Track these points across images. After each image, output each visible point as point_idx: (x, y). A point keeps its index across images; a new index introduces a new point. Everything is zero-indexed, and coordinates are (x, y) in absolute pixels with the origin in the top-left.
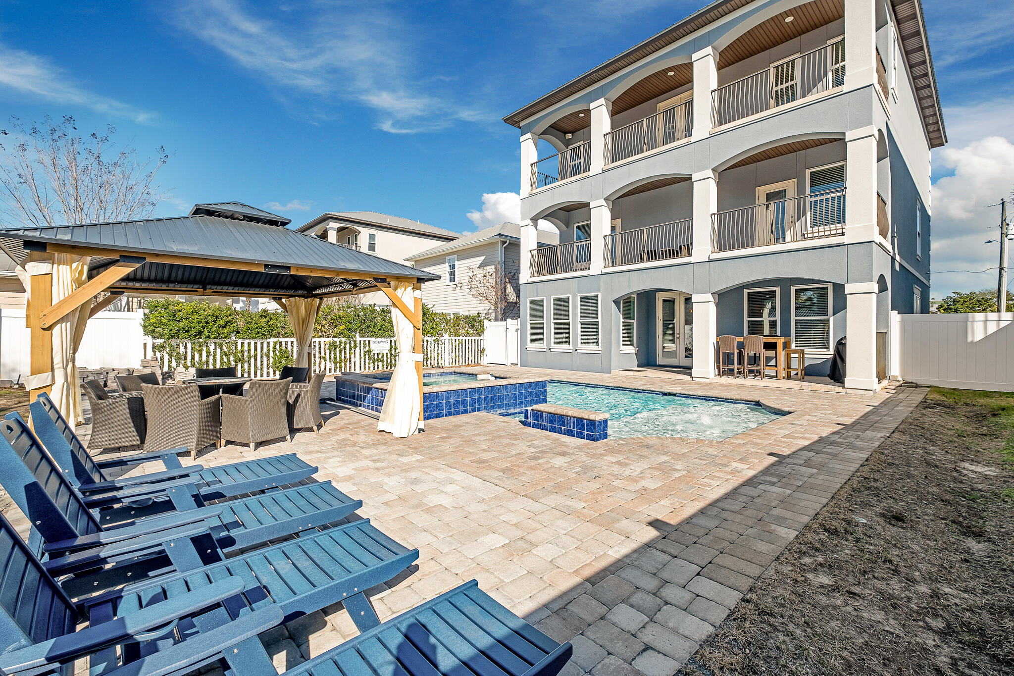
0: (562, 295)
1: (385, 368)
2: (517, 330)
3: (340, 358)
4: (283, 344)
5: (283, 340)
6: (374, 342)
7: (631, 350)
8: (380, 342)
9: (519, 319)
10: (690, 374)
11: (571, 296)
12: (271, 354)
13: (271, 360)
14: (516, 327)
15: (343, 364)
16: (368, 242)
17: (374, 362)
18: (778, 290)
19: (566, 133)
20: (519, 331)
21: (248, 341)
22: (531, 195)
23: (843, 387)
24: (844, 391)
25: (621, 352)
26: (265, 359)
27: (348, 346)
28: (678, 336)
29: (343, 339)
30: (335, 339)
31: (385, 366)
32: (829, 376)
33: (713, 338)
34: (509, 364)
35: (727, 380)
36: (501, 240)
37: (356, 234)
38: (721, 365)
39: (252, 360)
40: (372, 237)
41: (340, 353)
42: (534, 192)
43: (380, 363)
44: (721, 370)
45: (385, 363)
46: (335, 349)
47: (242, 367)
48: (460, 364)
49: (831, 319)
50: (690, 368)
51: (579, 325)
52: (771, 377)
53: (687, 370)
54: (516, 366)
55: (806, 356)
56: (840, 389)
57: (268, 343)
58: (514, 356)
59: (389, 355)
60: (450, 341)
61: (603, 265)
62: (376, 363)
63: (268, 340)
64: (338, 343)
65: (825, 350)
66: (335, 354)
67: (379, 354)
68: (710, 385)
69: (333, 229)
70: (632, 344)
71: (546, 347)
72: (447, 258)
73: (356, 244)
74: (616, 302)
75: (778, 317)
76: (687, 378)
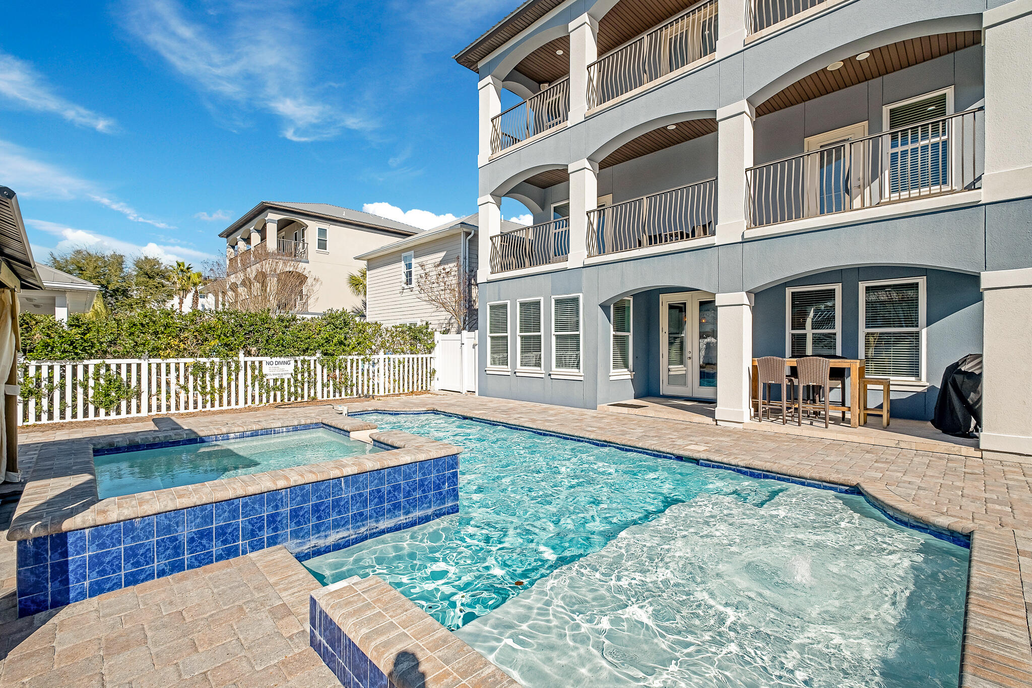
0: (531, 297)
1: (286, 400)
2: (474, 346)
3: (212, 387)
4: (113, 367)
5: (113, 362)
6: (268, 363)
7: (624, 374)
8: (279, 363)
9: (477, 331)
10: (712, 414)
11: (542, 299)
12: (91, 383)
13: (91, 392)
14: (472, 342)
15: (217, 396)
16: (317, 238)
17: (268, 393)
18: (838, 288)
19: (540, 82)
20: (477, 347)
21: (49, 363)
22: (491, 161)
23: (977, 447)
24: (979, 454)
25: (611, 378)
26: (80, 390)
27: (225, 369)
28: (690, 355)
29: (217, 360)
30: (203, 360)
31: (286, 397)
32: (933, 422)
33: (747, 361)
34: (464, 392)
35: (768, 426)
36: (465, 230)
37: (304, 227)
38: (760, 400)
39: (57, 394)
40: (322, 232)
41: (212, 379)
42: (495, 156)
43: (279, 394)
44: (761, 410)
45: (286, 393)
46: (204, 374)
47: (37, 404)
48: (401, 392)
49: (924, 332)
50: (713, 402)
51: (554, 338)
52: (836, 421)
53: (707, 405)
54: (473, 394)
55: (892, 388)
56: (971, 451)
57: (86, 367)
58: (470, 382)
59: (292, 380)
60: (387, 360)
61: (586, 253)
62: (272, 394)
63: (86, 362)
64: (208, 365)
65: (913, 379)
66: (204, 382)
67: (275, 380)
68: (745, 434)
69: (272, 221)
70: (626, 366)
71: (510, 370)
72: (404, 255)
73: (303, 240)
74: (605, 307)
75: (838, 329)
76: (709, 420)
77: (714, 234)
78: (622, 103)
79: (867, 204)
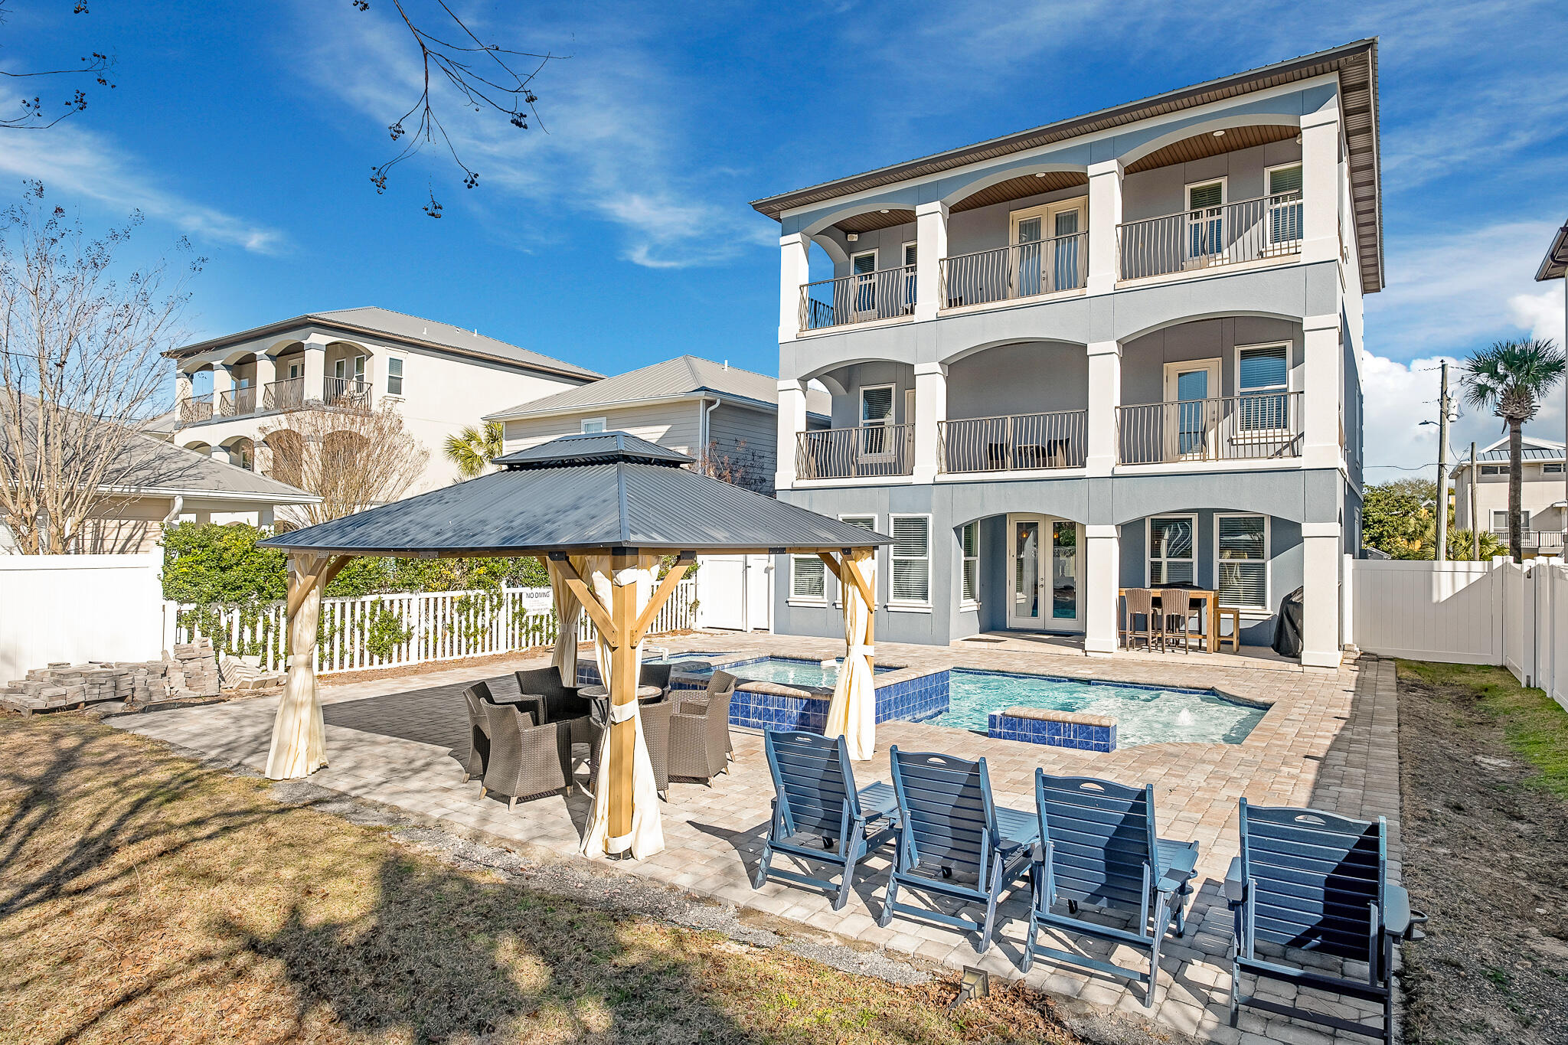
0: (859, 513)
1: (544, 643)
2: (767, 570)
3: (476, 627)
4: (387, 604)
5: (387, 598)
6: (529, 596)
7: (971, 605)
8: (538, 595)
10: (1082, 647)
11: (876, 516)
12: (367, 624)
13: (367, 635)
14: (765, 564)
15: (479, 638)
16: (387, 374)
17: (527, 633)
18: (1195, 517)
19: (847, 232)
20: (772, 572)
21: (332, 601)
22: (799, 339)
23: (1300, 664)
24: (1301, 669)
25: (962, 610)
26: (357, 632)
27: (487, 603)
28: (1043, 583)
29: (482, 592)
30: (470, 592)
31: (545, 638)
32: (1273, 647)
33: (1115, 592)
34: (750, 629)
35: (1135, 655)
36: (706, 398)
37: (361, 358)
38: (1128, 632)
39: (337, 636)
40: (395, 365)
41: (476, 617)
42: (806, 334)
43: (538, 634)
44: (1128, 640)
45: (544, 634)
46: (469, 609)
47: (320, 649)
48: (664, 631)
49: (1269, 564)
50: (1083, 635)
51: (892, 563)
52: (1194, 649)
53: (1077, 638)
54: (764, 634)
55: (1241, 616)
56: (1294, 667)
57: (363, 603)
58: (760, 614)
59: (551, 618)
61: (935, 469)
62: (531, 635)
63: (364, 598)
64: (472, 599)
65: (1260, 607)
66: (467, 620)
67: (535, 617)
68: (1115, 664)
69: (317, 347)
70: (973, 596)
71: (826, 600)
72: (584, 421)
74: (957, 530)
75: (1195, 559)
76: (1078, 652)
77: (1084, 465)
78: (984, 312)
79: (1220, 456)
